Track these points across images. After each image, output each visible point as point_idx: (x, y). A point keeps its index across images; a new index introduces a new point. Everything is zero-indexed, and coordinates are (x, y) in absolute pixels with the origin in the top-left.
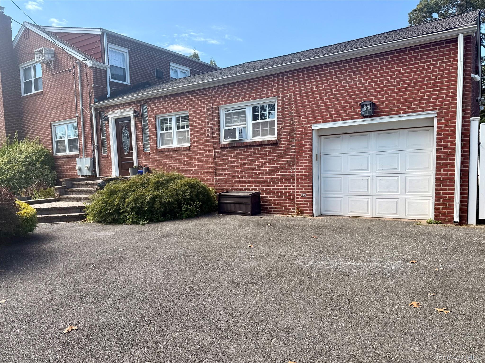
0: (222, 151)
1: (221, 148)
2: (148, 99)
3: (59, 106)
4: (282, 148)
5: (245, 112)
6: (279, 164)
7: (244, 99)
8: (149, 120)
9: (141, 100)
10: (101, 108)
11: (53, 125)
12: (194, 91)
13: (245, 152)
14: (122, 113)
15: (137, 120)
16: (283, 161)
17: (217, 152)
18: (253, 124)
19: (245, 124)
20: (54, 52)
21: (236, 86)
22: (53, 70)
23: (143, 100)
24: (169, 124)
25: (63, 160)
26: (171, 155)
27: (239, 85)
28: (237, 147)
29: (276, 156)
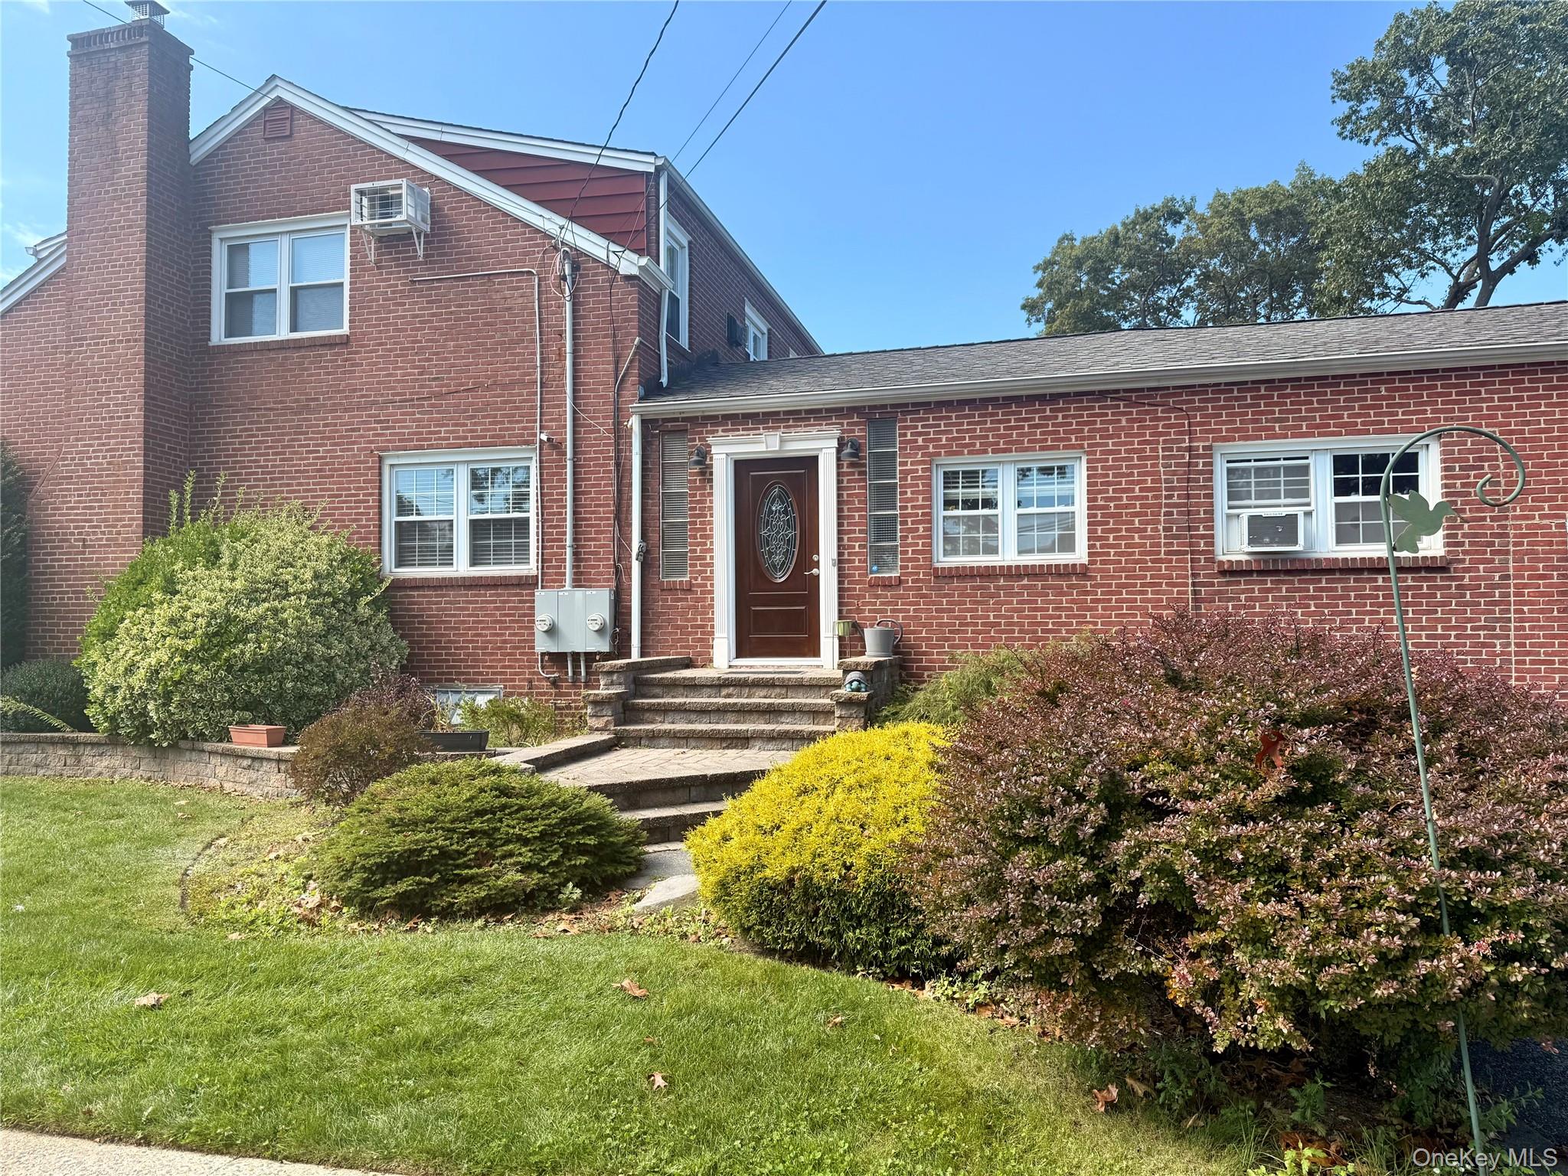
0: (1228, 583)
1: (1223, 573)
2: (906, 405)
3: (440, 396)
4: (1466, 581)
5: (1306, 468)
6: (1454, 628)
7: (1320, 429)
8: (905, 472)
9: (875, 407)
10: (676, 420)
11: (388, 462)
12: (1117, 391)
13: (1322, 589)
14: (782, 441)
15: (845, 470)
16: (1470, 620)
17: (1203, 584)
18: (1337, 505)
19: (1308, 504)
20: (432, 205)
21: (1289, 391)
22: (420, 263)
23: (884, 406)
24: (980, 490)
25: (443, 596)
26: (998, 588)
27: (1301, 387)
28: (1288, 572)
29: (1443, 604)
